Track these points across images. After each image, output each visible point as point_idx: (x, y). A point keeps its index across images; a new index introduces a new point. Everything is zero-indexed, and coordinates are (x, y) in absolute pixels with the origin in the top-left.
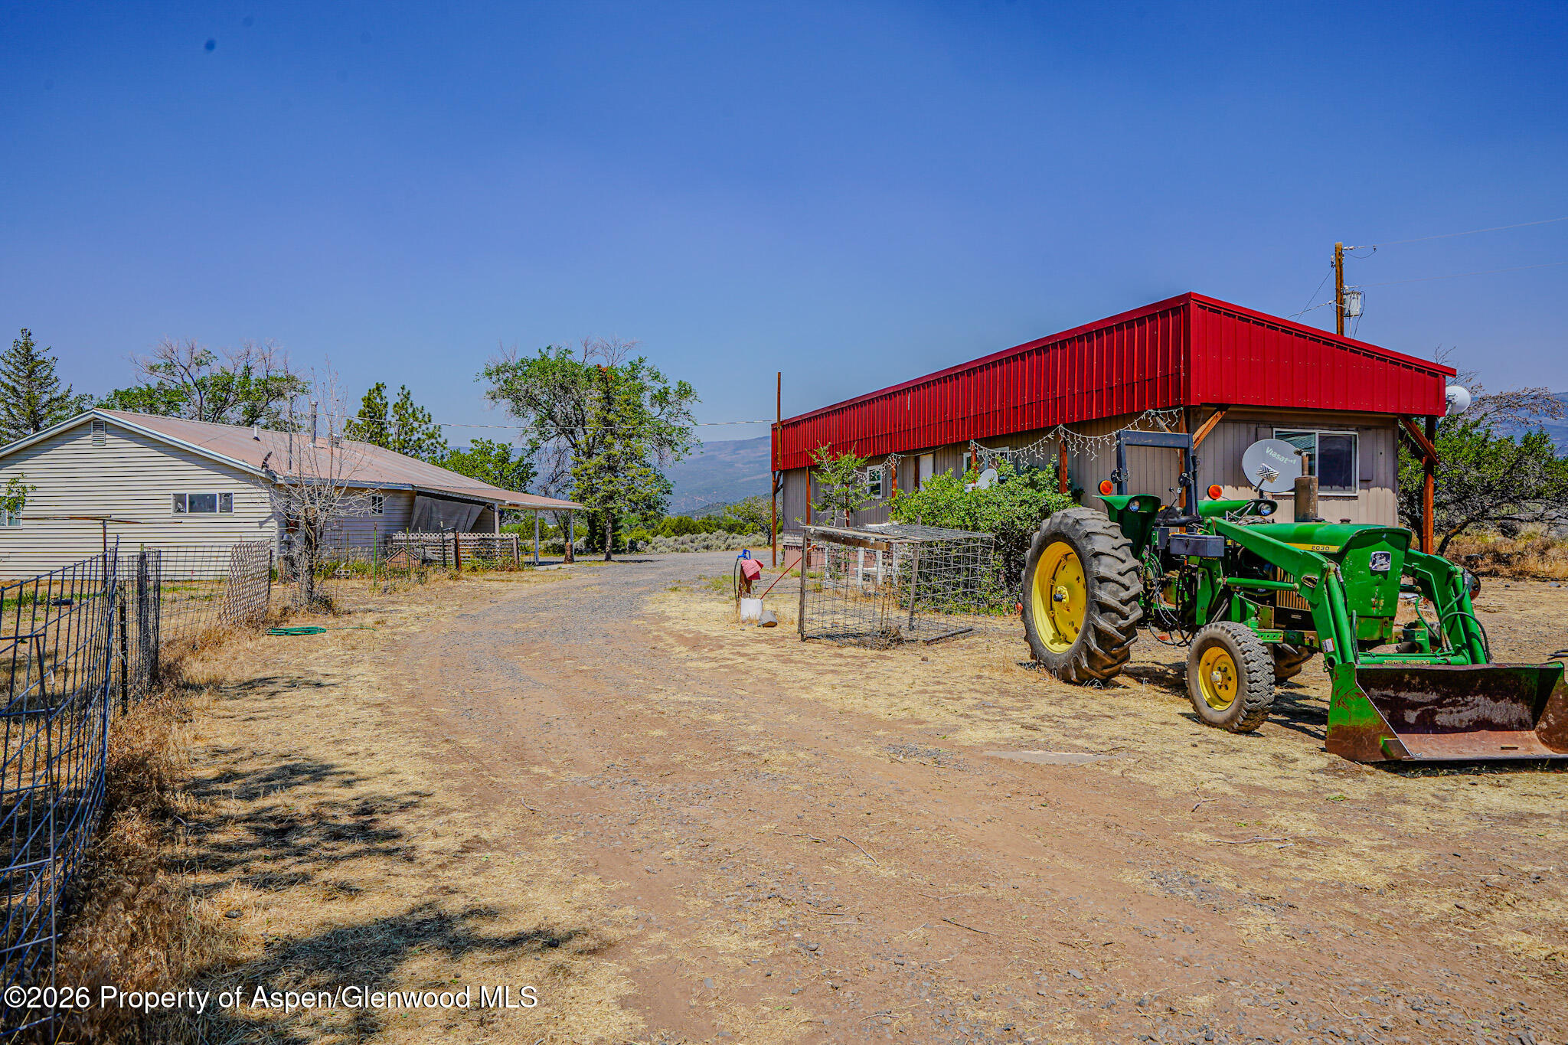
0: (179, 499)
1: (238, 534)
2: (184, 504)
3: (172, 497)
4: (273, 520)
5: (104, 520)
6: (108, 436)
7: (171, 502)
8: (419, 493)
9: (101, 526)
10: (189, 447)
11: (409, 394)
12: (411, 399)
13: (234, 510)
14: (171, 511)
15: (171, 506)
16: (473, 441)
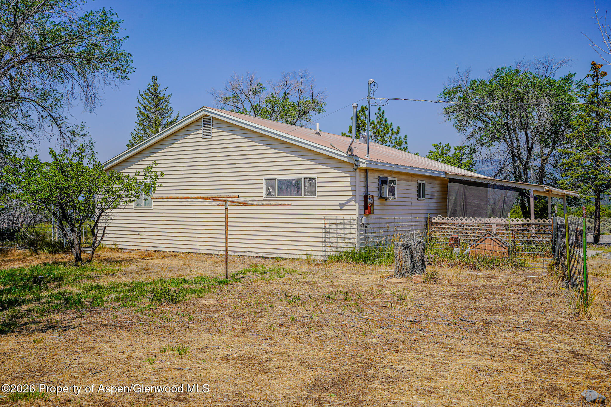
0: (270, 183)
1: (321, 217)
2: (274, 188)
3: (263, 182)
4: (353, 203)
5: (224, 201)
6: (214, 130)
7: (263, 186)
8: (451, 180)
9: (223, 207)
10: (279, 135)
11: (383, 113)
12: (385, 117)
13: (318, 194)
14: (263, 194)
15: (263, 190)
16: (434, 145)
